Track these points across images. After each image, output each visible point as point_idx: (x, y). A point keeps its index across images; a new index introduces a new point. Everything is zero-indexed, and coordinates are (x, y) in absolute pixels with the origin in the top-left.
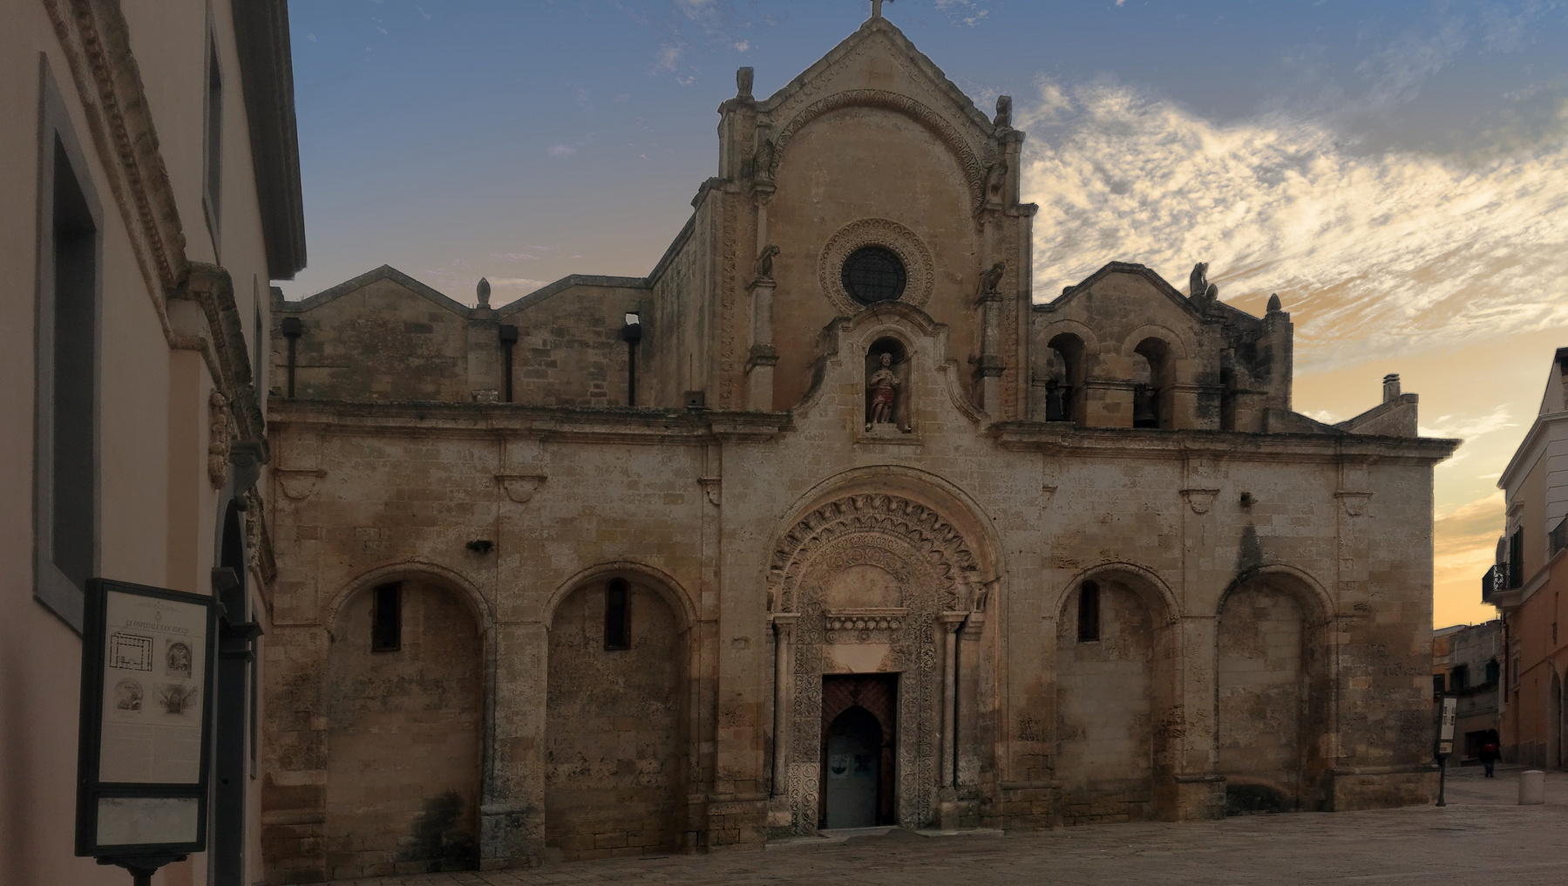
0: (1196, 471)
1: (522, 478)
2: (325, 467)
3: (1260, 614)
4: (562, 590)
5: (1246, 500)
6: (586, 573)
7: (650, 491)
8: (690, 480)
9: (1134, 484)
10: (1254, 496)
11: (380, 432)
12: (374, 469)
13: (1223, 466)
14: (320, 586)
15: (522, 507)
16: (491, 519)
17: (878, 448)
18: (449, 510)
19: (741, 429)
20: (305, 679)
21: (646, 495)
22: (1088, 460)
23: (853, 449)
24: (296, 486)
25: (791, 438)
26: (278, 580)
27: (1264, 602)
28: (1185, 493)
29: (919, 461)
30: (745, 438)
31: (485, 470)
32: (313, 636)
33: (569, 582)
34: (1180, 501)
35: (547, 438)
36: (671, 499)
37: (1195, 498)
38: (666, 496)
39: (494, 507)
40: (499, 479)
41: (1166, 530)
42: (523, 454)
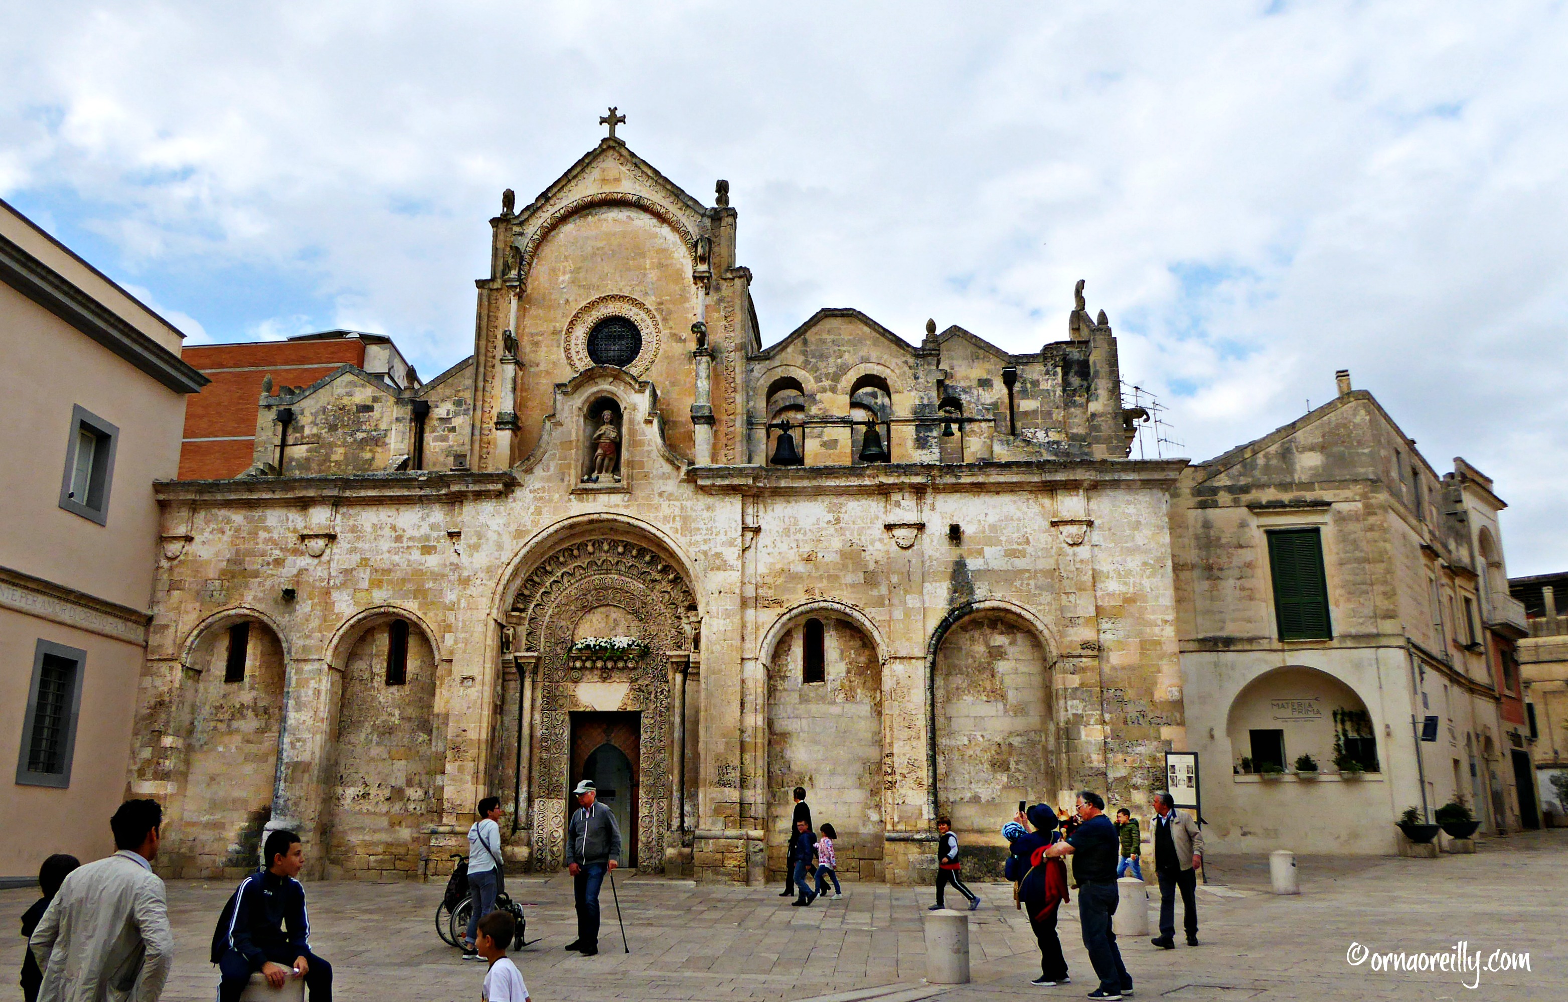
0: (898, 504)
1: (317, 536)
2: (193, 534)
3: (997, 653)
4: (341, 632)
5: (955, 533)
6: (360, 616)
7: (411, 544)
8: (442, 533)
9: (838, 521)
10: (963, 527)
11: (228, 504)
12: (223, 533)
13: (929, 498)
14: (180, 627)
15: (316, 561)
16: (295, 571)
17: (591, 497)
18: (268, 564)
19: (473, 487)
20: (161, 704)
21: (408, 547)
22: (791, 499)
23: (570, 500)
24: (174, 548)
25: (518, 493)
26: (154, 623)
27: (999, 640)
28: (889, 527)
29: (626, 507)
30: (479, 496)
31: (295, 531)
32: (171, 668)
33: (347, 625)
34: (886, 536)
35: (337, 503)
36: (427, 550)
37: (897, 532)
38: (423, 547)
39: (298, 562)
40: (303, 538)
41: (872, 566)
42: (320, 517)
